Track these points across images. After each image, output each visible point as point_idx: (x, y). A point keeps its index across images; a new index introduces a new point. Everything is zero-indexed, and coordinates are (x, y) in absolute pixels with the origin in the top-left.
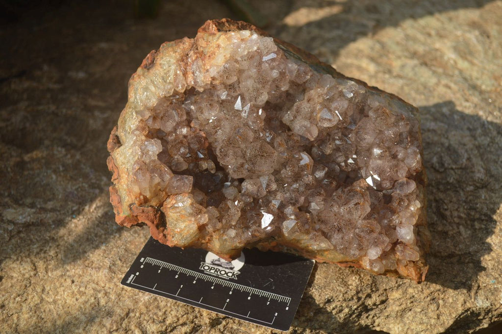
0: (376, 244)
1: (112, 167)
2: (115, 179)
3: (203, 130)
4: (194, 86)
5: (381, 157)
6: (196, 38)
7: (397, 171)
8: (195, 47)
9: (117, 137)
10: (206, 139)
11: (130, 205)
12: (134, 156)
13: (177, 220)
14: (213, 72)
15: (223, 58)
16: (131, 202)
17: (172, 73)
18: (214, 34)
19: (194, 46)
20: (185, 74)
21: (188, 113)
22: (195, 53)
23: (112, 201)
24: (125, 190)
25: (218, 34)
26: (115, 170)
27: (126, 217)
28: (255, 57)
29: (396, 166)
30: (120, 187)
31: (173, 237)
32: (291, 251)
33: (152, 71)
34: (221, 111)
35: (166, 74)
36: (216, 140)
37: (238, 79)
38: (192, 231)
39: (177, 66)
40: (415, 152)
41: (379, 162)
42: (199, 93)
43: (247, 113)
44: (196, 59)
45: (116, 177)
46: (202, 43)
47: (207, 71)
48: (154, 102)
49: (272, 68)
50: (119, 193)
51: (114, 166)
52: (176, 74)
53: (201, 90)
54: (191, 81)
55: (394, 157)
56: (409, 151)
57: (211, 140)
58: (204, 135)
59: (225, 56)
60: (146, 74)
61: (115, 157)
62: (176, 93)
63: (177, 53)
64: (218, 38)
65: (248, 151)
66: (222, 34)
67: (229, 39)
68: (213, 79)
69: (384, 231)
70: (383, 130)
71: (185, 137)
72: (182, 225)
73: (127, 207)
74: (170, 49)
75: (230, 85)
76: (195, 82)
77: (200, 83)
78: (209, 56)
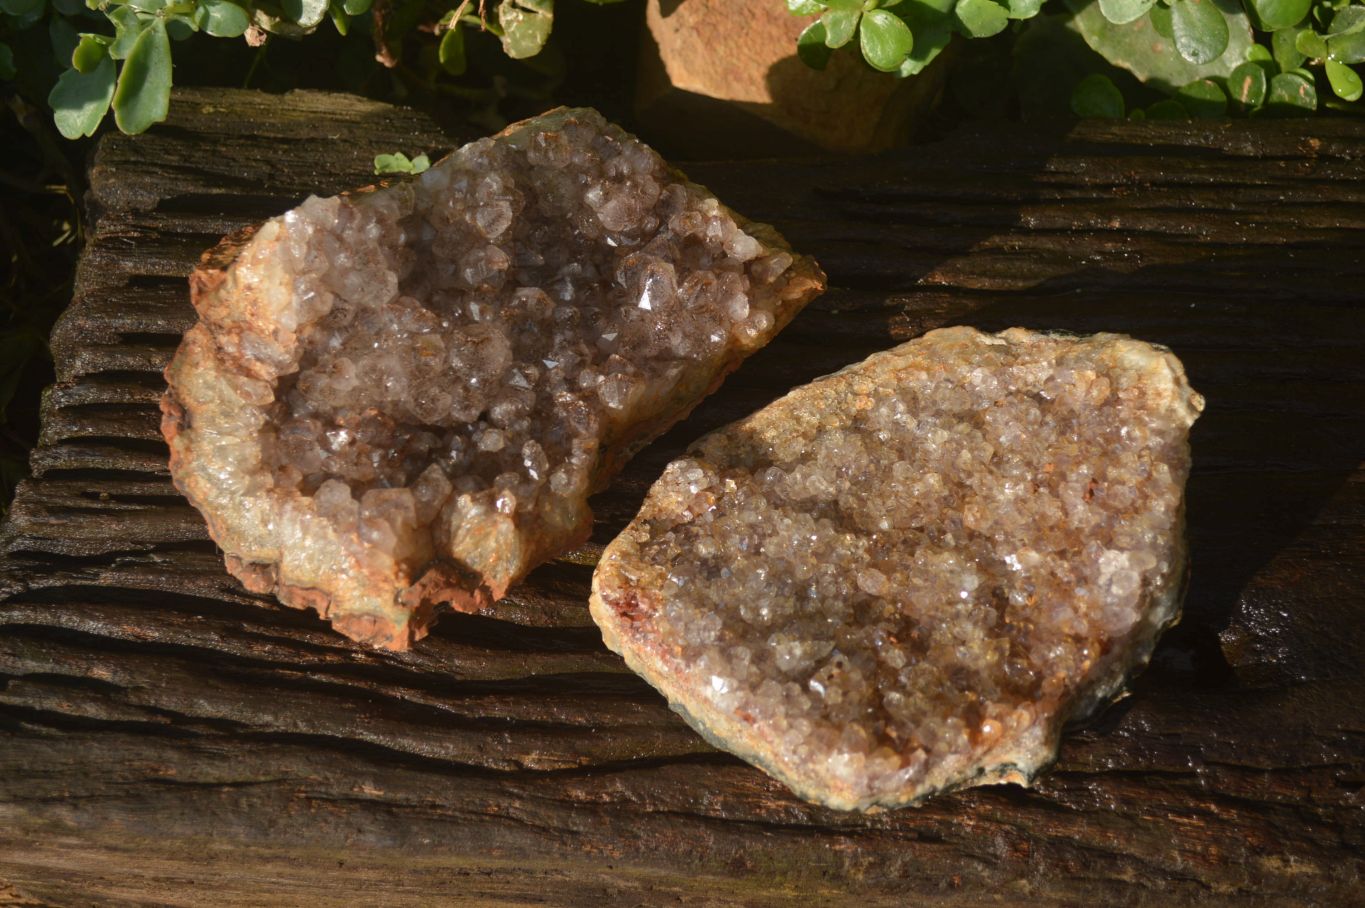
0: (729, 295)
1: (304, 598)
2: (328, 608)
3: (363, 409)
4: (283, 373)
5: (607, 197)
6: (201, 317)
7: (643, 192)
8: (215, 328)
9: (253, 564)
10: (382, 414)
11: (396, 601)
12: (325, 537)
13: (476, 545)
14: (290, 321)
15: (283, 290)
16: (392, 597)
17: (228, 392)
18: (223, 282)
19: (213, 328)
20: (249, 373)
21: (315, 416)
22: (229, 332)
23: (360, 635)
24: (362, 596)
25: (228, 276)
26: (312, 596)
27: (410, 625)
28: (325, 240)
29: (635, 186)
30: (347, 606)
31: (495, 577)
32: (637, 446)
33: (198, 423)
34: (355, 361)
35: (222, 402)
36: (396, 404)
37: (333, 293)
38: (511, 536)
39: (224, 377)
40: (636, 146)
41: (612, 204)
42: (295, 377)
43: (395, 320)
44: (241, 340)
45: (325, 604)
46: (218, 314)
47: (275, 333)
48: (253, 452)
49: (361, 229)
50: (356, 613)
51: (304, 593)
52: (236, 388)
53: (295, 368)
54: (267, 372)
55: (619, 179)
56: (627, 153)
57: (388, 411)
58: (374, 413)
59: (281, 284)
60: (193, 436)
61: (292, 579)
62: (268, 410)
63: (202, 363)
64: (235, 280)
65: (457, 363)
66: (235, 269)
67: (255, 262)
68: (299, 330)
69: (717, 271)
70: (568, 162)
71: (352, 442)
72: (492, 544)
73: (395, 609)
74: (186, 369)
75: (332, 312)
76: (276, 366)
77: (287, 358)
78: (253, 315)
